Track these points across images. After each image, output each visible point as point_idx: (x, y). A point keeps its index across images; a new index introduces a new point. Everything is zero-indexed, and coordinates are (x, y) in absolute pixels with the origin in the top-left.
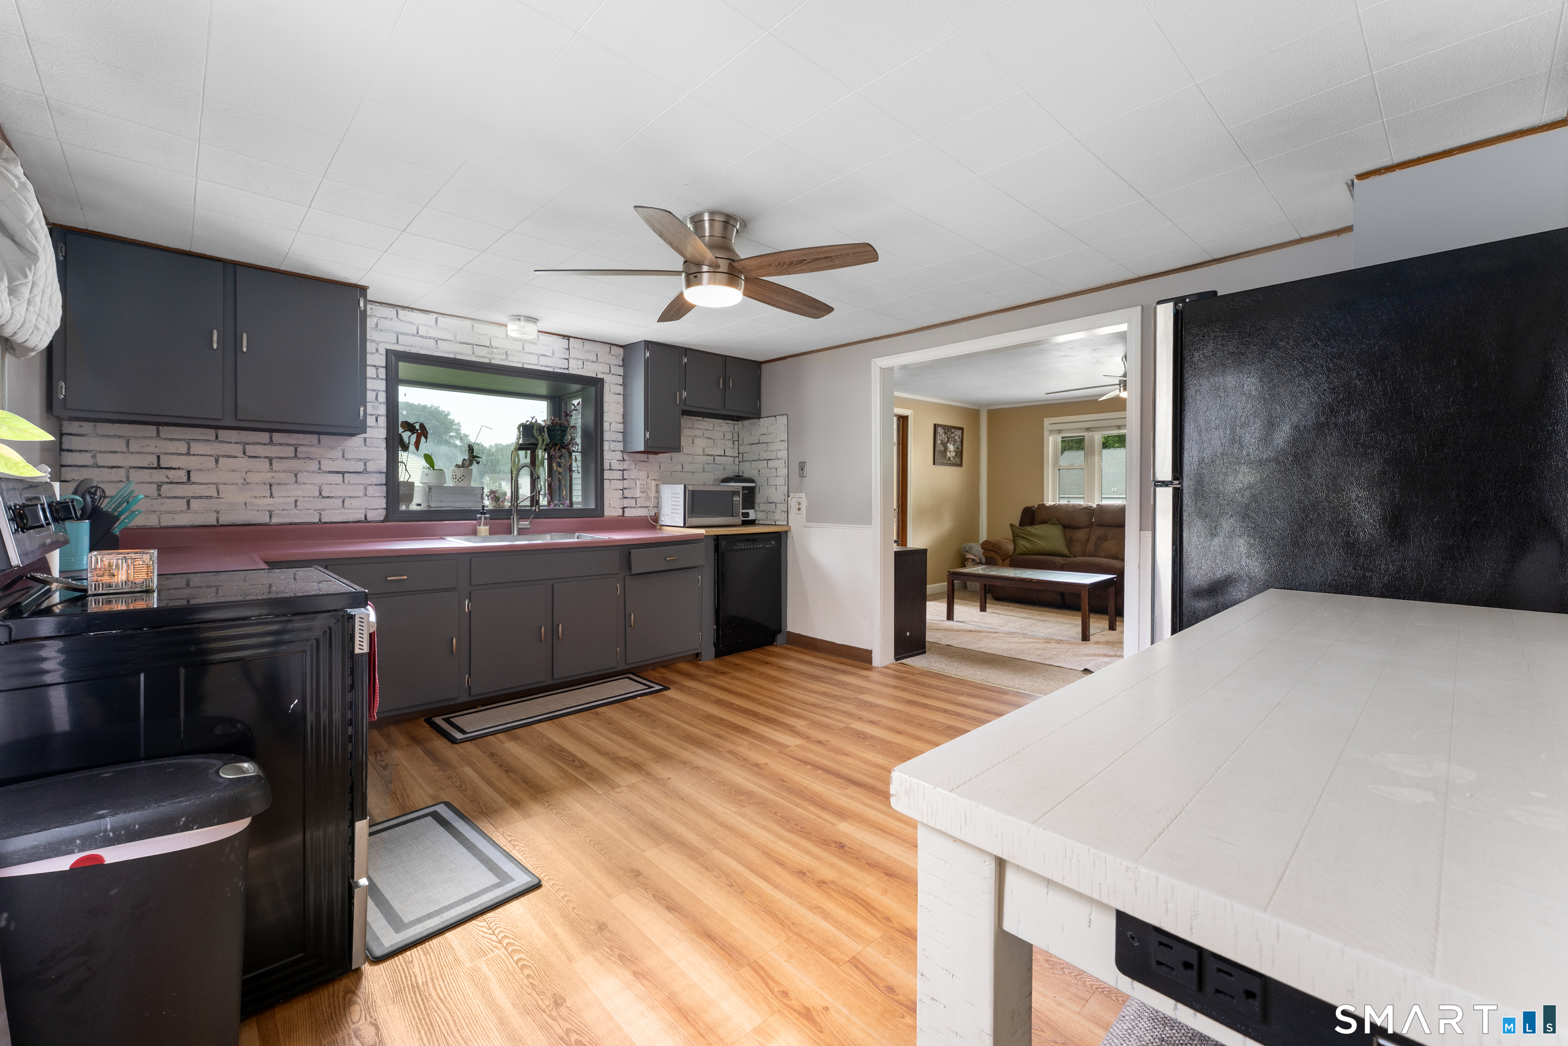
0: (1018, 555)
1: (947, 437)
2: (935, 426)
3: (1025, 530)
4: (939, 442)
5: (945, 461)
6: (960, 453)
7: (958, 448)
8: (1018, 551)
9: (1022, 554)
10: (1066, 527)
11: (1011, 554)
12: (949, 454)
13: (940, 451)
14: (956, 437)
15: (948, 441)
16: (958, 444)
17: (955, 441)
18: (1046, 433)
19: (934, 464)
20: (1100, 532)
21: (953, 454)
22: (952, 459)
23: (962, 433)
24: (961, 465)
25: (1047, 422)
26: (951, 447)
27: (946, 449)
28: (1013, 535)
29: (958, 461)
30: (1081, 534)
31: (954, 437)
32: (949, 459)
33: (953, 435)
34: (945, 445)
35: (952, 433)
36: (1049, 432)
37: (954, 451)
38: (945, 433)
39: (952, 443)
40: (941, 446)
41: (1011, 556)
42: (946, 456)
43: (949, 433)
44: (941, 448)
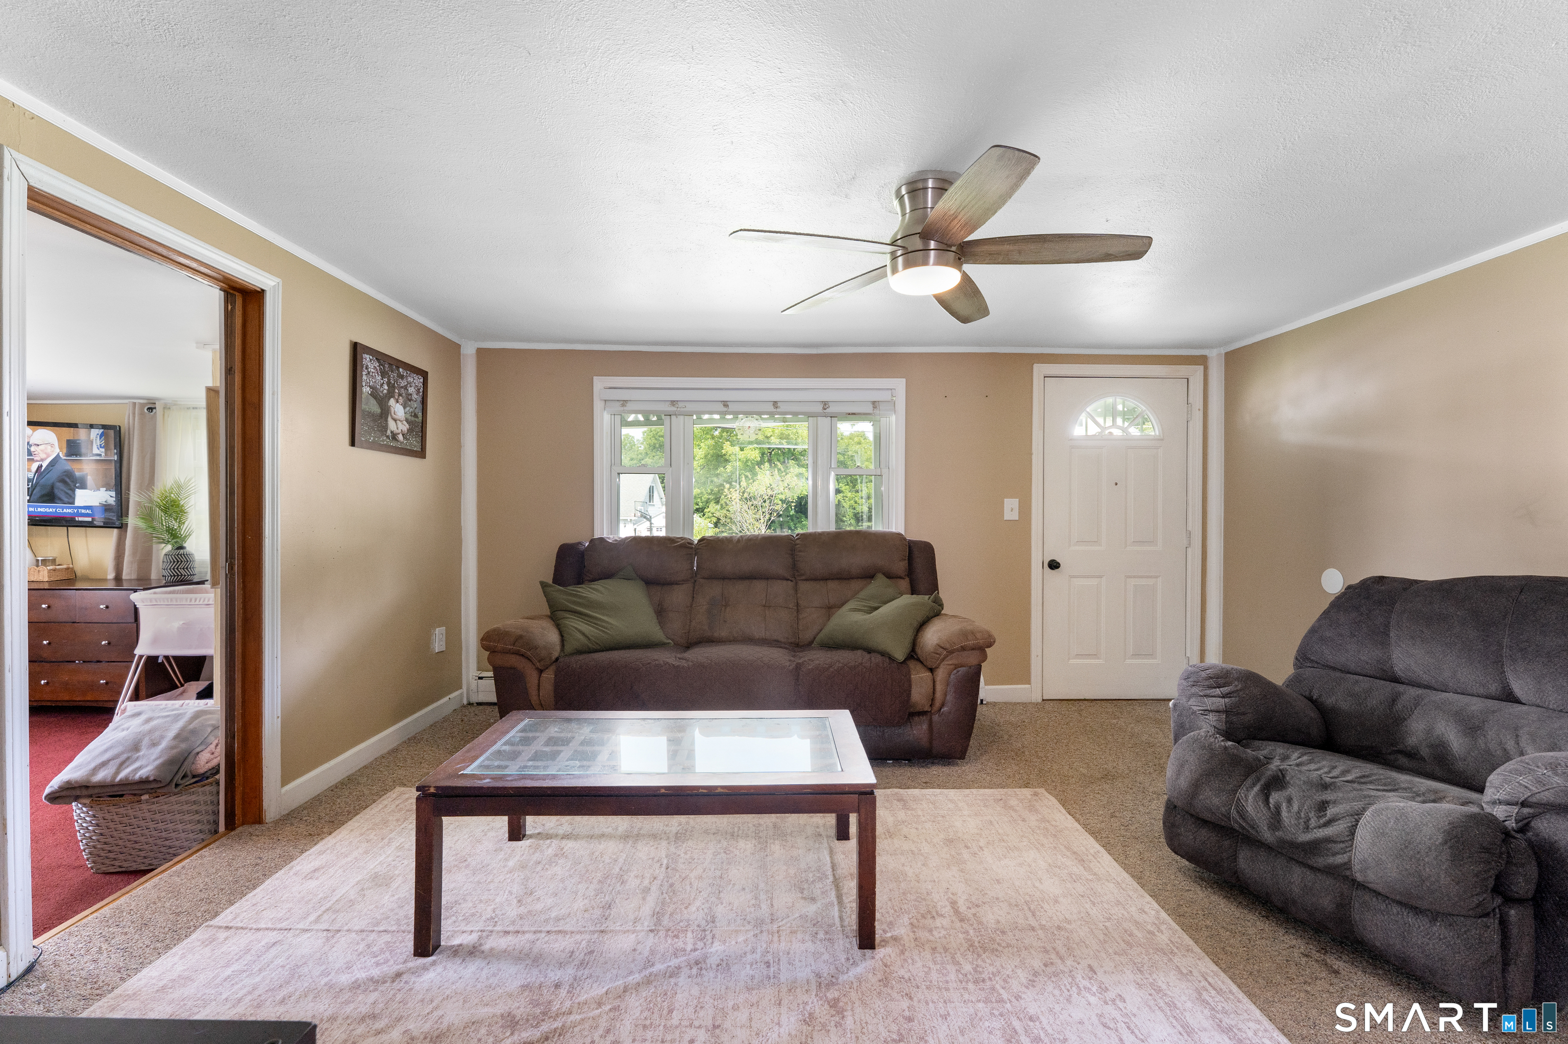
0: (572, 654)
1: (389, 383)
2: (356, 350)
3: (575, 596)
4: (366, 390)
5: (384, 440)
6: (419, 427)
7: (416, 416)
8: (569, 648)
9: (580, 652)
10: (652, 582)
11: (556, 654)
12: (392, 425)
13: (370, 415)
14: (411, 390)
15: (390, 394)
16: (416, 405)
17: (409, 398)
18: (598, 405)
19: (353, 443)
20: (714, 590)
21: (404, 427)
22: (400, 437)
23: (425, 383)
24: (421, 453)
25: (599, 383)
26: (398, 409)
27: (385, 412)
28: (550, 607)
29: (416, 446)
30: (678, 597)
31: (405, 388)
32: (394, 436)
33: (403, 383)
34: (382, 402)
35: (402, 377)
36: (603, 403)
37: (407, 420)
38: (383, 374)
39: (401, 400)
40: (373, 402)
41: (557, 659)
42: (385, 428)
43: (393, 375)
44: (368, 405)
